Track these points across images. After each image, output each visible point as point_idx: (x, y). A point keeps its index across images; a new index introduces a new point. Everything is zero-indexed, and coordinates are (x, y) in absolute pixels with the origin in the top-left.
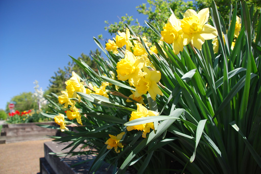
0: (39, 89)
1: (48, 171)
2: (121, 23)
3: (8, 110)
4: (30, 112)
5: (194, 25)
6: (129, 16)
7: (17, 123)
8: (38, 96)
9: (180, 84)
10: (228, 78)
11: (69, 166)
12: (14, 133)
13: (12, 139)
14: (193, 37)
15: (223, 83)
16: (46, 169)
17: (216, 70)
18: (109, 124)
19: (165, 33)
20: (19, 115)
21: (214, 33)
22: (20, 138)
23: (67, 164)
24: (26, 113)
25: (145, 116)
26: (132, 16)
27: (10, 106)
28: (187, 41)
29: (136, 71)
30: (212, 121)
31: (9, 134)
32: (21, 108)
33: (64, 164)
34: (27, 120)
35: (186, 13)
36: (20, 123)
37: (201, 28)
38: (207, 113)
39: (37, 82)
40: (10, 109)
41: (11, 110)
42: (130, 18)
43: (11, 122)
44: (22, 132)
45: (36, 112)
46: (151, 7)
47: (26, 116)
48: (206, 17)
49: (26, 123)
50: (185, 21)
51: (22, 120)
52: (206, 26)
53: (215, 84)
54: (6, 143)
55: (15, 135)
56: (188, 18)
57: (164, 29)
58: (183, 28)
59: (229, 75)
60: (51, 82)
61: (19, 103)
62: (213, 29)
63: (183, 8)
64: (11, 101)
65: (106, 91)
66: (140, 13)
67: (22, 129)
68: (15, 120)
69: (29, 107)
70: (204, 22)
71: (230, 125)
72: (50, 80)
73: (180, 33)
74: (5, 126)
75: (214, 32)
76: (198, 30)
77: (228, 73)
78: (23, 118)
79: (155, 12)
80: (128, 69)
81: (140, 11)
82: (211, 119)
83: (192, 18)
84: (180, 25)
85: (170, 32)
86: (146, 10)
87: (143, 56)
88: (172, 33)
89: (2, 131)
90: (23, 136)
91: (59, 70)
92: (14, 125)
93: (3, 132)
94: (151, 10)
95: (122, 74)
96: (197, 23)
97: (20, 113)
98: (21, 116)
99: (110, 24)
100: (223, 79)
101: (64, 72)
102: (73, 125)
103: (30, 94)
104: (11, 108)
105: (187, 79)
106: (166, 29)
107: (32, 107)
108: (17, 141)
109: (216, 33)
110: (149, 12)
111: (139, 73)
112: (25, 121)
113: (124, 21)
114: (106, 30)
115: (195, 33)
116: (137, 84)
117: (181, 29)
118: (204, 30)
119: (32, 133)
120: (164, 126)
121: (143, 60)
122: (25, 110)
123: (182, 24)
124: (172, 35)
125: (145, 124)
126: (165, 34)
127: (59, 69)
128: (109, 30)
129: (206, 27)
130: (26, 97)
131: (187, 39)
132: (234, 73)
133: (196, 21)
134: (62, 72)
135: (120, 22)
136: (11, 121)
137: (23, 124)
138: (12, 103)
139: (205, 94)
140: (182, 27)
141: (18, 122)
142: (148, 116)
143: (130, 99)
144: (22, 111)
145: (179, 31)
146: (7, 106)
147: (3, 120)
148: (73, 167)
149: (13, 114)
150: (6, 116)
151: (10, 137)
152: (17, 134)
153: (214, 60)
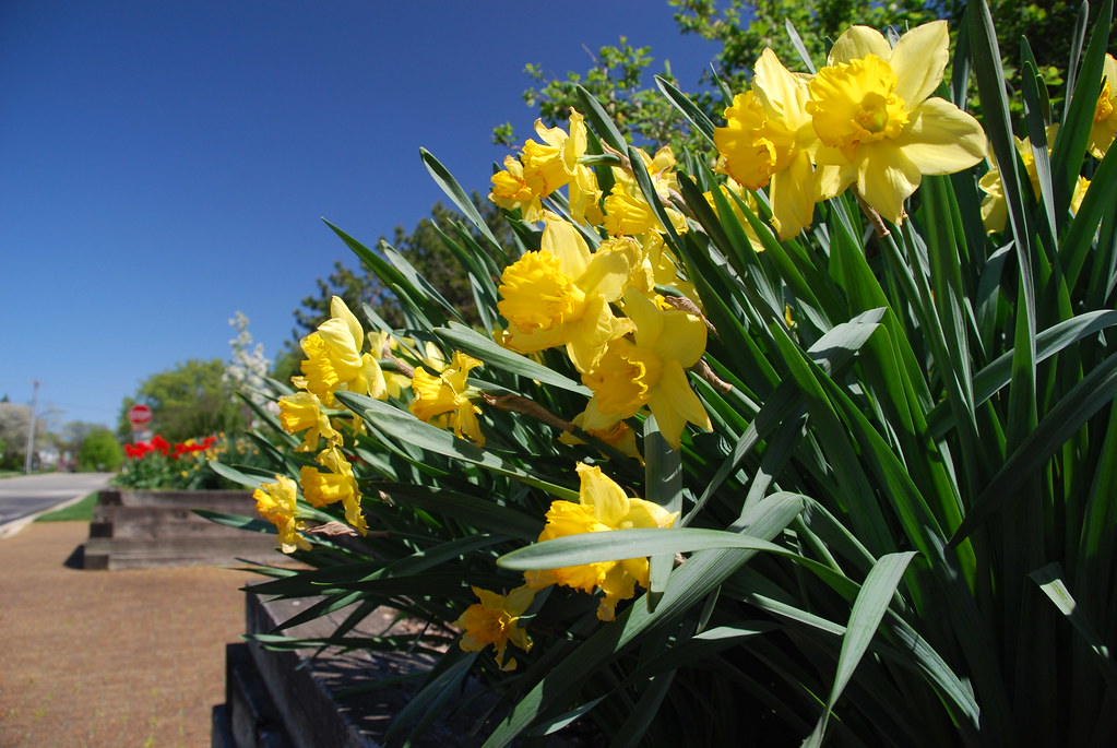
0: (250, 348)
1: (251, 704)
2: (599, 77)
3: (125, 431)
4: (209, 444)
5: (873, 103)
6: (635, 48)
7: (156, 490)
8: (246, 380)
9: (799, 380)
10: (1035, 361)
11: (329, 696)
12: (144, 527)
13: (134, 554)
14: (866, 161)
15: (1010, 380)
16: (247, 697)
17: (989, 313)
18: (487, 535)
19: (735, 135)
20: (165, 453)
21: (970, 143)
22: (168, 552)
23: (321, 684)
24: (194, 448)
25: (616, 521)
26: (648, 47)
27: (133, 415)
28: (839, 178)
29: (587, 313)
30: (943, 557)
31: (124, 531)
32: (174, 424)
33: (312, 682)
34: (197, 480)
35: (840, 46)
36: (166, 489)
37: (903, 118)
38: (922, 521)
39: (242, 318)
40: (135, 427)
41: (140, 432)
42: (639, 57)
43: (132, 483)
44: (173, 524)
45: (234, 446)
46: (737, 8)
47: (196, 461)
48: (932, 63)
49: (192, 488)
50: (830, 81)
51: (177, 474)
52: (932, 108)
53: (975, 382)
54: (112, 566)
55: (148, 536)
56: (844, 66)
57: (730, 116)
58: (816, 116)
59: (1042, 345)
60: (299, 322)
61: (172, 402)
62: (966, 124)
63: (876, 15)
64: (141, 393)
65: (467, 392)
66: (688, 29)
67: (175, 512)
68: (151, 474)
69: (207, 425)
70: (919, 93)
71: (1033, 582)
72: (297, 313)
73: (802, 140)
74: (108, 498)
75: (971, 137)
76: (889, 128)
77: (1033, 337)
78: (183, 467)
79: (752, 30)
80: (552, 302)
81: (686, 20)
82: (941, 549)
83: (861, 70)
84: (805, 98)
85: (753, 135)
86: (711, 23)
87: (623, 244)
88: (764, 141)
89: (96, 516)
90: (179, 543)
91: (335, 273)
92: (144, 496)
93: (100, 520)
94: (737, 21)
95: (520, 323)
96: (882, 92)
97: (169, 445)
98: (172, 459)
99: (551, 80)
100: (1009, 360)
101: (359, 281)
102: (334, 526)
103: (217, 369)
104: (137, 421)
105: (835, 354)
106: (739, 119)
107: (220, 424)
108: (152, 560)
109: (977, 143)
110: (727, 29)
111: (600, 320)
112: (191, 480)
113: (611, 66)
114: (532, 102)
115: (875, 143)
116: (592, 372)
117: (808, 118)
118: (918, 126)
119: (214, 533)
120: (703, 570)
121: (623, 259)
122: (191, 436)
123: (815, 95)
124: (764, 149)
125: (610, 565)
126: (732, 144)
127: (338, 266)
128: (542, 104)
129: (933, 115)
130: (200, 379)
131: (836, 169)
132: (1069, 333)
133: (882, 82)
134: (349, 281)
135: (592, 72)
136: (133, 478)
137: (182, 492)
138: (142, 403)
139: (924, 425)
140: (811, 112)
141: (160, 484)
142: (629, 524)
143: (577, 431)
144: (180, 437)
145: (799, 131)
146: (125, 413)
147: (107, 470)
148: (343, 701)
149: (142, 449)
150: (118, 453)
151: (126, 544)
152: (155, 536)
153: (984, 266)
